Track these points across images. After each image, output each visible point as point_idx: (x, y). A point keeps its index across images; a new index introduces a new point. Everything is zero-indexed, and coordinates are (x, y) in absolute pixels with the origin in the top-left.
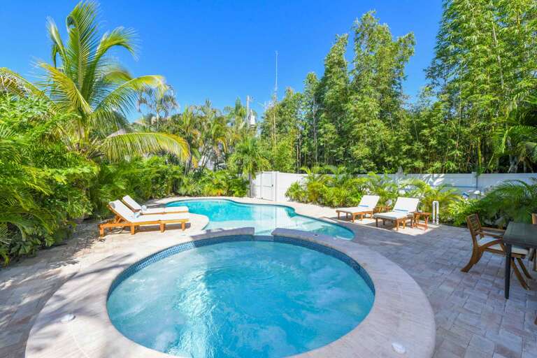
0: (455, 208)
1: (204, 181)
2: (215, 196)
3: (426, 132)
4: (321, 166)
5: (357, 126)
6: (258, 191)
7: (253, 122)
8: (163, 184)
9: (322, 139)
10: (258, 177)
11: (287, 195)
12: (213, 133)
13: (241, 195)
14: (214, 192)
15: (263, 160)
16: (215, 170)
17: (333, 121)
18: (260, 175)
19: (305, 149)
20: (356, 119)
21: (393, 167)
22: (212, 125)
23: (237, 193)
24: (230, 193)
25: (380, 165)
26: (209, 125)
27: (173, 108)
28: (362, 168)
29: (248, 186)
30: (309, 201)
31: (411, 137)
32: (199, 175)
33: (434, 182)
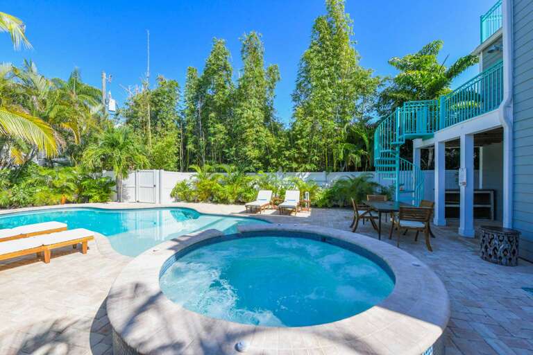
0: (319, 196)
2: (58, 204)
3: (300, 142)
5: (248, 130)
6: (131, 193)
7: (112, 106)
10: (132, 175)
11: (172, 196)
13: (103, 200)
14: (55, 198)
17: (222, 121)
19: (190, 147)
20: (247, 125)
21: (276, 167)
23: (97, 197)
24: (87, 199)
25: (266, 165)
28: (252, 168)
29: (114, 188)
31: (289, 145)
33: (303, 177)
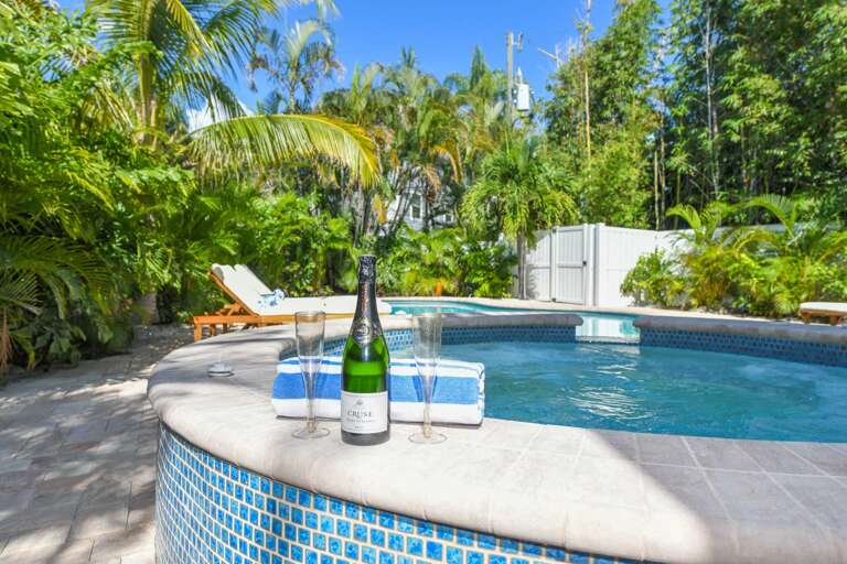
1: (401, 259)
2: (430, 294)
4: (731, 202)
6: (541, 282)
7: (523, 101)
8: (307, 262)
9: (735, 124)
10: (543, 244)
11: (627, 289)
12: (423, 132)
13: (495, 293)
14: (427, 285)
15: (558, 196)
16: (426, 230)
18: (547, 238)
19: (679, 160)
22: (420, 114)
23: (485, 287)
24: (467, 289)
26: (412, 114)
27: (329, 75)
29: (514, 270)
30: (694, 302)
32: (386, 245)
